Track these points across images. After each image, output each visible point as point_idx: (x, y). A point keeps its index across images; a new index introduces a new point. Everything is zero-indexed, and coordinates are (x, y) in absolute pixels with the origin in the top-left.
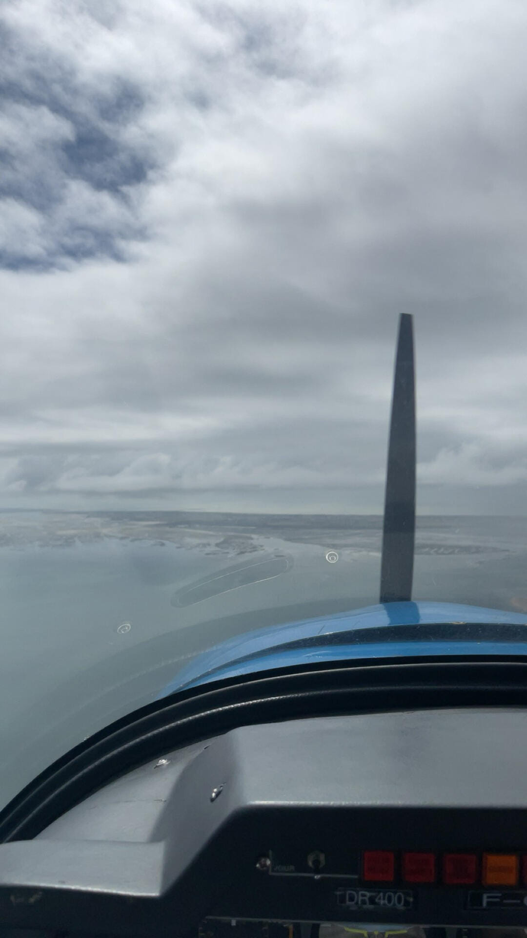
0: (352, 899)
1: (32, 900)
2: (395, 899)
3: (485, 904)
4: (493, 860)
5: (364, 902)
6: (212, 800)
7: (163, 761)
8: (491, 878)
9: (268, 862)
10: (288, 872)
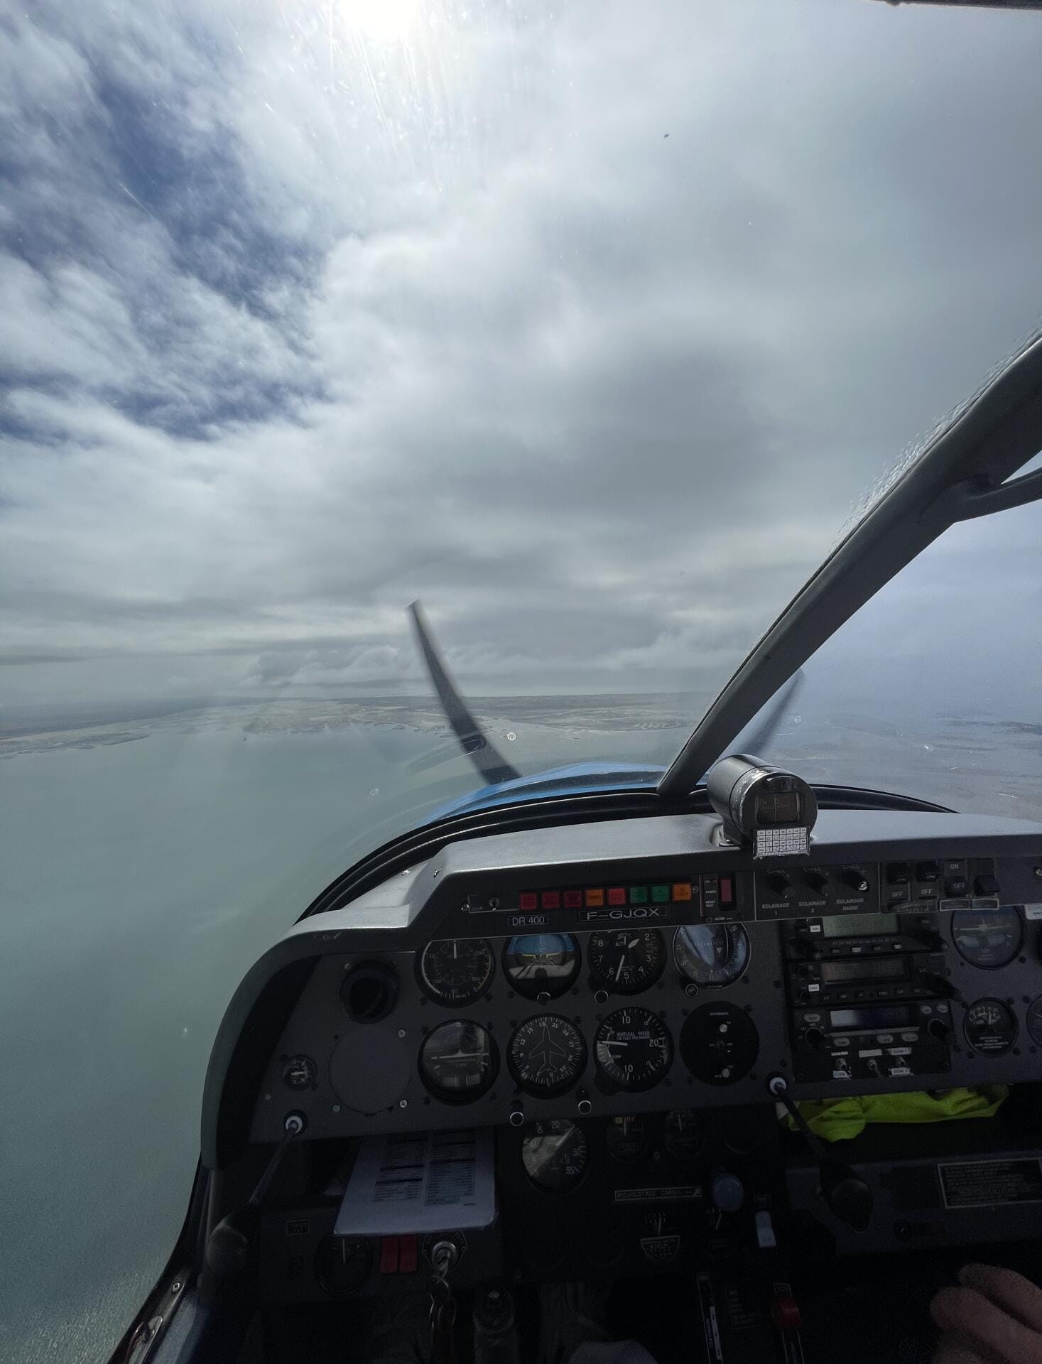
0: (515, 922)
1: (335, 937)
2: (539, 921)
3: (588, 918)
4: (589, 893)
5: (522, 923)
6: (435, 876)
7: (407, 871)
8: (590, 903)
9: (468, 907)
10: (479, 910)
